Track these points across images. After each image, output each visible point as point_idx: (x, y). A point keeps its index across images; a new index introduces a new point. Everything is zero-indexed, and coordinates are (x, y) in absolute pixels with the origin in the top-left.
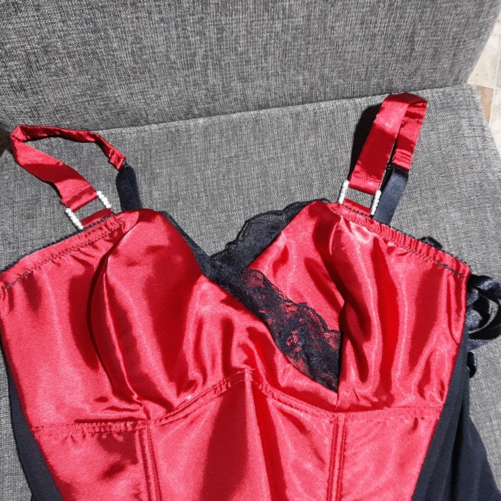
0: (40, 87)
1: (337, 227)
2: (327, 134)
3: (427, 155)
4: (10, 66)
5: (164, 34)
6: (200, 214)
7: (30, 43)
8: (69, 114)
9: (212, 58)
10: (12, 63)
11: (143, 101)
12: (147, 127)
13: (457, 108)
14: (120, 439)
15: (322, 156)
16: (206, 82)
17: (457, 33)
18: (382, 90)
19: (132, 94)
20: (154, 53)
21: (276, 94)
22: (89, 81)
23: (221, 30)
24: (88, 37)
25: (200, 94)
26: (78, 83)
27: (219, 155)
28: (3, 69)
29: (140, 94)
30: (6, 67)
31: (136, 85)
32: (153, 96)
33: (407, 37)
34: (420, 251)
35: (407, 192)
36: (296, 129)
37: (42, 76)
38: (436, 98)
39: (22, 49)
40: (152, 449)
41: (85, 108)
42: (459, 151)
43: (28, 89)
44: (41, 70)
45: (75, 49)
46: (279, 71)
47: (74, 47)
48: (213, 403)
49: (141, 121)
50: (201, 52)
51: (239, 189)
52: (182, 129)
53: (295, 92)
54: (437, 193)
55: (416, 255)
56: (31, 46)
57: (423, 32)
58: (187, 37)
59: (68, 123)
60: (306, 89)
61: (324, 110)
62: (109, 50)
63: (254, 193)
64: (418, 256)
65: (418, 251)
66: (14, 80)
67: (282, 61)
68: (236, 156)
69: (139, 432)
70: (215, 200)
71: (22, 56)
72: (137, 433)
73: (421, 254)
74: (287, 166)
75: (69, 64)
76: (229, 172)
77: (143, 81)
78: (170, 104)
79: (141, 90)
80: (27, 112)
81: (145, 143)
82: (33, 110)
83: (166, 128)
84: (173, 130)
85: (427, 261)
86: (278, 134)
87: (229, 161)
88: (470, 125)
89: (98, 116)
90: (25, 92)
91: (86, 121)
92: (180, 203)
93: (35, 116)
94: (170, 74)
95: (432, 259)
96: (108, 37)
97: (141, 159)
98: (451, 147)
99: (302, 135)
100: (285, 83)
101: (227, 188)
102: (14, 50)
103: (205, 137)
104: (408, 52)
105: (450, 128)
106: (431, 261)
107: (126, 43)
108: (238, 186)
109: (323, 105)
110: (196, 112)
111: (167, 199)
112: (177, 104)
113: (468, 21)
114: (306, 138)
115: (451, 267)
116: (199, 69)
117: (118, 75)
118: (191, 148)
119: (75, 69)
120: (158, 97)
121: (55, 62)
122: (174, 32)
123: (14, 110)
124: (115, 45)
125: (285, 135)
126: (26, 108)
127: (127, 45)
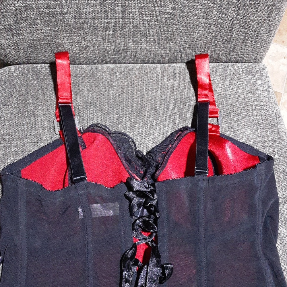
0: (20, 31)
2: (180, 79)
3: (236, 97)
4: (5, 15)
5: (93, 8)
6: (103, 114)
7: (18, 3)
8: (36, 51)
9: (119, 26)
10: (7, 14)
11: (78, 48)
12: (79, 66)
13: (255, 74)
15: (176, 91)
16: (115, 41)
17: (257, 28)
18: (214, 60)
19: (72, 43)
20: (87, 19)
21: (154, 54)
22: (48, 31)
23: (125, 9)
24: (51, 3)
25: (111, 48)
26: (42, 32)
27: (118, 84)
28: (1, 17)
29: (77, 43)
30: (3, 15)
31: (75, 38)
32: (84, 46)
33: (228, 27)
35: (223, 115)
36: (163, 75)
37: (23, 24)
38: (244, 68)
39: (13, 6)
41: (45, 48)
42: (254, 97)
43: (14, 31)
44: (22, 20)
45: (43, 10)
46: (156, 39)
47: (42, 9)
49: (76, 61)
50: (113, 22)
51: (127, 103)
52: (99, 68)
53: (165, 55)
54: (240, 118)
56: (19, 5)
57: (238, 25)
58: (106, 11)
59: (35, 56)
60: (171, 53)
61: (180, 67)
62: (62, 13)
63: (135, 107)
66: (7, 24)
67: (158, 33)
68: (127, 85)
70: (113, 107)
71: (13, 10)
74: (156, 94)
75: (38, 19)
76: (122, 93)
77: (79, 36)
78: (94, 53)
79: (78, 41)
80: (12, 46)
81: (77, 73)
82: (15, 45)
83: (90, 67)
84: (94, 68)
86: (152, 76)
87: (123, 87)
88: (262, 84)
89: (52, 54)
90: (12, 32)
91: (45, 56)
92: (92, 107)
93: (16, 49)
94: (95, 33)
96: (62, 5)
97: (73, 81)
98: (250, 94)
99: (166, 78)
100: (159, 48)
101: (120, 102)
102: (9, 6)
103: (111, 73)
104: (229, 36)
105: (250, 84)
107: (71, 10)
108: (126, 102)
109: (179, 64)
110: (108, 60)
111: (85, 104)
112: (97, 53)
113: (263, 22)
114: (169, 80)
116: (111, 32)
117: (65, 29)
118: (103, 78)
119: (41, 22)
120: (87, 47)
121: (31, 16)
122: (99, 7)
123: (5, 43)
124: (65, 10)
125: (156, 77)
126: (12, 43)
127: (72, 11)
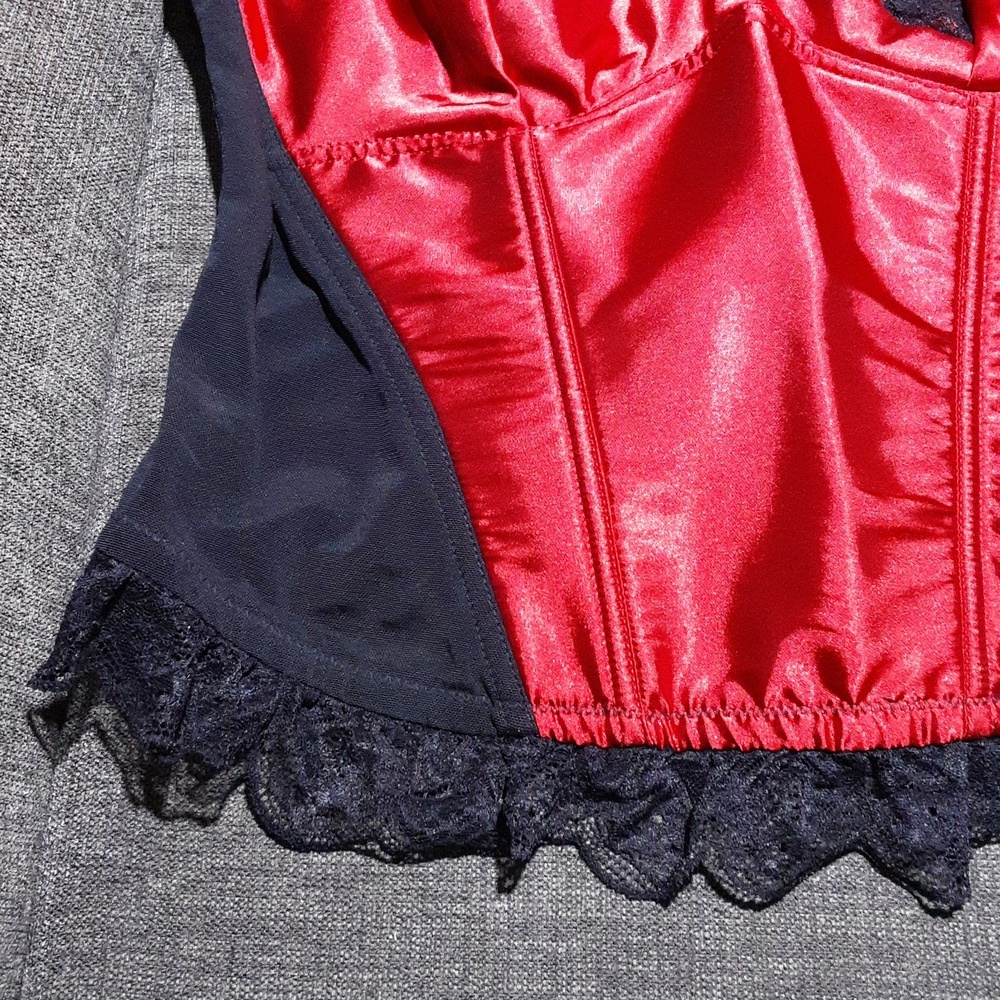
14: (474, 156)
40: (540, 168)
48: (673, 92)
69: (511, 140)
72: (507, 142)
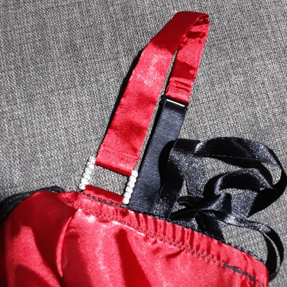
1: (69, 228)
34: (198, 248)
51: (9, 45)
55: (193, 253)
64: (195, 255)
65: (195, 248)
73: (200, 251)
74: (70, 16)
85: (209, 262)
95: (215, 258)
106: (215, 262)
115: (244, 269)
